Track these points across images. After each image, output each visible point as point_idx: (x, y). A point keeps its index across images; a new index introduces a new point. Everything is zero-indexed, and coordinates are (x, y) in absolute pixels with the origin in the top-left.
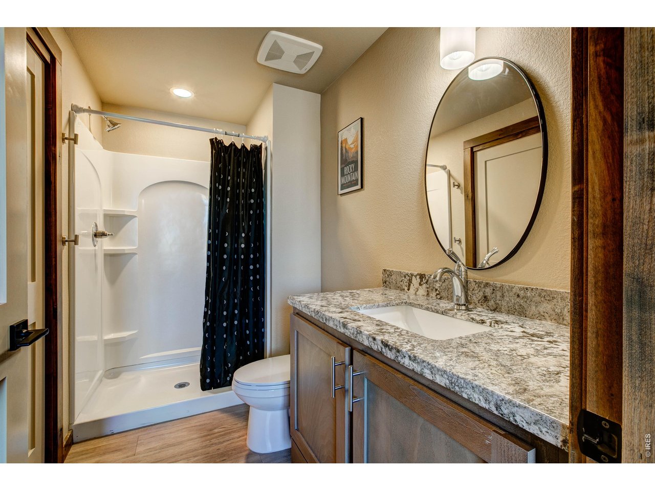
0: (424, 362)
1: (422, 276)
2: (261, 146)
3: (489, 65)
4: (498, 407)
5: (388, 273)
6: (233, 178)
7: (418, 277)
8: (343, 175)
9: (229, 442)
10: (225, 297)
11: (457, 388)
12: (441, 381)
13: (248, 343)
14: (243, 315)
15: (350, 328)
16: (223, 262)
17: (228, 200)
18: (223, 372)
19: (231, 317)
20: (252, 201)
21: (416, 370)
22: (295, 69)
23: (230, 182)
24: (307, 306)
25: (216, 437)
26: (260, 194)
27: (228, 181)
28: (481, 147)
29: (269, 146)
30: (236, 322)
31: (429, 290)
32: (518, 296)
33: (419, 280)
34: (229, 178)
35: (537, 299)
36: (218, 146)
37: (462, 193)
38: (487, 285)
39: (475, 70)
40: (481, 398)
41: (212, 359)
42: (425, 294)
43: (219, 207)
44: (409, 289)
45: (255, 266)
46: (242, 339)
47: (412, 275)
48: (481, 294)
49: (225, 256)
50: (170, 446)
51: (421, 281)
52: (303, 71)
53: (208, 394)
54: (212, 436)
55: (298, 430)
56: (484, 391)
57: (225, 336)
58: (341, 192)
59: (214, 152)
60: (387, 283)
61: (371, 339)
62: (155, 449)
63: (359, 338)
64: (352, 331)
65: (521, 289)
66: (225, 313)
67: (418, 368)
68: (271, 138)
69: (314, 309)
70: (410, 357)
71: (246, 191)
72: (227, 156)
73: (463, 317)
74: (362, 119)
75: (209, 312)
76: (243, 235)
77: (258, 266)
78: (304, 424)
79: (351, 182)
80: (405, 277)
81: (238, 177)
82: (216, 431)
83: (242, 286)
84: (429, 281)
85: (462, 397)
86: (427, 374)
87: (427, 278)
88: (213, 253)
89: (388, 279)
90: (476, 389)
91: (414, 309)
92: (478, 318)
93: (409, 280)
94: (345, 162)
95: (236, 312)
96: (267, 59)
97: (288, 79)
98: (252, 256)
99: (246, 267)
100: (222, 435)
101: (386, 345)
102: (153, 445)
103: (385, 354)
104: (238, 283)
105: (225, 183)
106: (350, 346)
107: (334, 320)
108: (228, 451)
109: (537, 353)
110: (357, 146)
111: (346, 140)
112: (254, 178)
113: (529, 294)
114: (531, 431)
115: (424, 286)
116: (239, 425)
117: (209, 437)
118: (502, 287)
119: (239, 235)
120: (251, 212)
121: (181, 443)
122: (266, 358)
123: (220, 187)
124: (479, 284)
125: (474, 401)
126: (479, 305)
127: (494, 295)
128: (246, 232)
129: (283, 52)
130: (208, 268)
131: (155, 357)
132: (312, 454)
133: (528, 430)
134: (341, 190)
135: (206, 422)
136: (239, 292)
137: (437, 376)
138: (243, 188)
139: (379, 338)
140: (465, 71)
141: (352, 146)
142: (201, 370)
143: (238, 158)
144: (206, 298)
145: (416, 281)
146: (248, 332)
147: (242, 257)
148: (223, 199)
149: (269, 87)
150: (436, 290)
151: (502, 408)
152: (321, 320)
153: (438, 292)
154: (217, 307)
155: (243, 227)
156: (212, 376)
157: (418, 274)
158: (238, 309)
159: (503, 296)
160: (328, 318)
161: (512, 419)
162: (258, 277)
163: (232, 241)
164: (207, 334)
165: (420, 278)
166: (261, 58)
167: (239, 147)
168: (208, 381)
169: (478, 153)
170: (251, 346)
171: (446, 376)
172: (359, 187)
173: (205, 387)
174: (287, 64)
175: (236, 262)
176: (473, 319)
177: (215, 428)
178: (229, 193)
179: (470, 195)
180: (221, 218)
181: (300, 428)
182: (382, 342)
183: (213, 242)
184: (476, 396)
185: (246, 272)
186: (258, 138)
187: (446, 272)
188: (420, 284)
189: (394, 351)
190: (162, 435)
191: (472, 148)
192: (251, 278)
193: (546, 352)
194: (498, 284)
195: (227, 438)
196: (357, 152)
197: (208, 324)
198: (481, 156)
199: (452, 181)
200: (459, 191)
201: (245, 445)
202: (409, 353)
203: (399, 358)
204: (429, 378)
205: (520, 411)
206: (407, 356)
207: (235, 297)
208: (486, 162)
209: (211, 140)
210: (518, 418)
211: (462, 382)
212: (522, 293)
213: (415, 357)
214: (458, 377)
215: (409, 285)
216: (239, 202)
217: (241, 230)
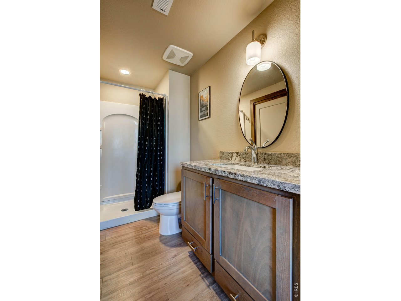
0: (247, 176)
1: (237, 153)
2: (163, 98)
3: (265, 64)
4: (278, 186)
5: (222, 153)
6: (150, 112)
7: (236, 153)
8: (201, 111)
9: (150, 232)
10: (147, 167)
11: (262, 183)
12: (255, 182)
13: (157, 188)
14: (155, 176)
15: (212, 169)
16: (145, 151)
17: (148, 122)
18: (145, 202)
19: (149, 177)
20: (159, 123)
21: (244, 180)
22: (180, 64)
23: (149, 114)
24: (190, 165)
25: (144, 230)
26: (163, 120)
27: (148, 114)
28: (257, 103)
29: (167, 98)
30: (151, 179)
31: (241, 158)
32: (278, 157)
33: (236, 155)
34: (148, 112)
35: (286, 157)
36: (143, 97)
37: (250, 122)
38: (265, 154)
39: (259, 67)
40: (272, 184)
41: (140, 196)
42: (239, 160)
43: (144, 125)
44: (232, 159)
45: (160, 153)
46: (154, 186)
47: (233, 153)
48: (263, 158)
49: (147, 148)
50: (122, 235)
51: (237, 155)
52: (183, 65)
53: (138, 212)
54: (142, 230)
55: (185, 221)
56: (273, 182)
57: (146, 185)
58: (200, 119)
59: (141, 100)
60: (222, 157)
61: (223, 172)
62: (115, 237)
63: (217, 173)
64: (213, 171)
65: (279, 154)
66: (146, 175)
67: (244, 179)
68: (168, 95)
69: (194, 165)
70: (241, 175)
71: (156, 119)
72: (147, 102)
73: (257, 166)
74: (210, 87)
75: (139, 174)
76: (155, 138)
77: (162, 153)
78: (189, 217)
79: (205, 114)
80: (230, 154)
81: (153, 112)
82: (144, 228)
83: (154, 162)
84: (241, 155)
85: (264, 186)
86: (249, 181)
87: (240, 153)
88: (141, 147)
89: (222, 156)
90: (269, 181)
91: (235, 165)
92: (263, 166)
93: (232, 155)
94: (202, 106)
95: (152, 174)
96: (167, 58)
97: (176, 68)
98: (159, 148)
99: (156, 153)
100: (147, 229)
101: (230, 173)
102: (114, 236)
103: (229, 177)
104: (152, 160)
105: (146, 114)
106: (212, 178)
107: (204, 168)
108: (151, 236)
109: (289, 173)
110: (208, 99)
111: (202, 96)
112: (160, 112)
113: (282, 156)
114: (291, 192)
115: (239, 157)
116: (154, 225)
117: (141, 231)
118: (271, 154)
119: (153, 138)
120: (159, 128)
121: (128, 234)
122: (166, 194)
123: (144, 116)
124: (262, 154)
125: (269, 186)
126: (262, 162)
127: (268, 158)
128: (156, 137)
129: (175, 55)
130: (138, 154)
131: (110, 198)
132: (193, 229)
133: (290, 192)
134: (200, 118)
135: (139, 225)
136: (153, 165)
137: (253, 180)
138: (155, 117)
139: (226, 171)
140: (256, 67)
141: (205, 99)
142: (135, 202)
143: (152, 103)
144: (137, 168)
145: (235, 155)
146: (157, 183)
147: (154, 149)
148: (146, 122)
149: (167, 72)
150: (244, 158)
151: (280, 186)
152: (198, 169)
153: (244, 159)
154: (143, 171)
155: (155, 135)
156: (140, 204)
157: (236, 152)
158: (153, 172)
159: (272, 158)
160: (201, 167)
161: (284, 189)
162: (162, 158)
163: (149, 141)
164: (138, 185)
165: (237, 154)
166: (165, 57)
167: (153, 98)
168: (138, 206)
169: (256, 105)
170: (159, 190)
171: (257, 179)
172: (209, 116)
173: (137, 209)
174: (176, 61)
175: (151, 151)
176: (261, 166)
177: (143, 227)
178: (148, 119)
179: (253, 123)
180: (145, 130)
181: (186, 220)
182: (228, 172)
183: (141, 141)
184: (270, 184)
185: (156, 156)
186: (162, 95)
187: (249, 148)
188: (237, 156)
189: (234, 175)
190: (118, 231)
191: (254, 103)
192: (159, 158)
193: (291, 172)
194: (270, 153)
195: (149, 230)
196: (208, 101)
197: (139, 179)
198: (258, 107)
199: (245, 117)
200: (248, 121)
201: (159, 233)
202: (241, 174)
203: (236, 177)
204: (250, 182)
205: (287, 185)
206: (240, 175)
207: (151, 167)
208: (260, 109)
209: (140, 94)
210: (286, 188)
211: (264, 180)
212: (279, 156)
213: (243, 175)
214: (262, 178)
215: (232, 157)
216: (153, 123)
217: (154, 136)
